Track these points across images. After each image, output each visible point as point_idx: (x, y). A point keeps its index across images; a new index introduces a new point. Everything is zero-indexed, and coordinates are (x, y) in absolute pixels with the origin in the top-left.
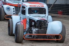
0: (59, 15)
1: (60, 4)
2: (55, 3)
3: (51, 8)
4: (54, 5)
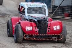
0: (65, 17)
1: (66, 5)
2: (61, 4)
3: (57, 10)
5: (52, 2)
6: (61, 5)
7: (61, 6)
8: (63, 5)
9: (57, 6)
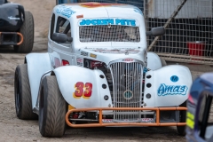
0: (191, 56)
1: (194, 17)
2: (176, 14)
4: (173, 20)
5: (147, 6)
6: (177, 17)
7: (177, 20)
8: (184, 17)
9: (163, 20)
